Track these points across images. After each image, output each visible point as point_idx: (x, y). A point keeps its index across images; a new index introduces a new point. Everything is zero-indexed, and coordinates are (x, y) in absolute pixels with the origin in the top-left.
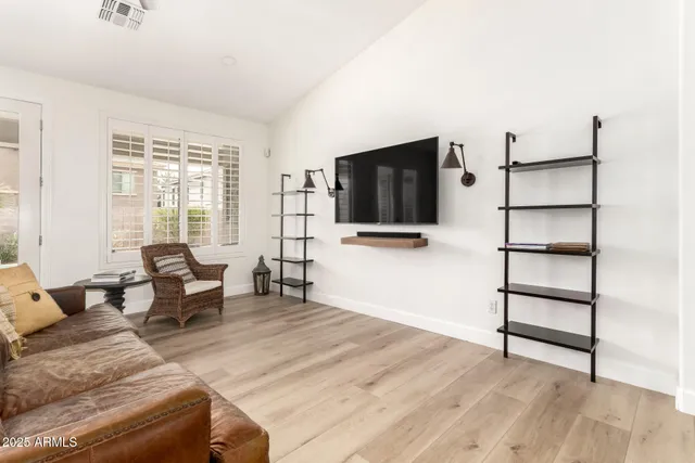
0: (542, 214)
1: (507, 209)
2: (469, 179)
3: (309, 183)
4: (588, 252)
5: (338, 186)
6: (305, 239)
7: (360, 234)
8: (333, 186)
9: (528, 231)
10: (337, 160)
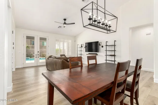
0: (110, 51)
1: (106, 51)
2: (102, 47)
3: (82, 46)
4: (114, 55)
5: (86, 47)
6: (81, 54)
7: (89, 54)
8: (85, 47)
9: (109, 53)
10: (86, 43)
